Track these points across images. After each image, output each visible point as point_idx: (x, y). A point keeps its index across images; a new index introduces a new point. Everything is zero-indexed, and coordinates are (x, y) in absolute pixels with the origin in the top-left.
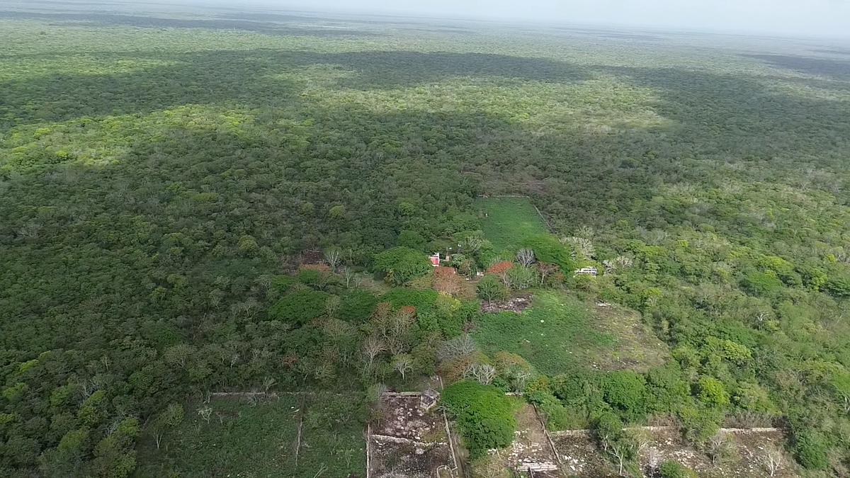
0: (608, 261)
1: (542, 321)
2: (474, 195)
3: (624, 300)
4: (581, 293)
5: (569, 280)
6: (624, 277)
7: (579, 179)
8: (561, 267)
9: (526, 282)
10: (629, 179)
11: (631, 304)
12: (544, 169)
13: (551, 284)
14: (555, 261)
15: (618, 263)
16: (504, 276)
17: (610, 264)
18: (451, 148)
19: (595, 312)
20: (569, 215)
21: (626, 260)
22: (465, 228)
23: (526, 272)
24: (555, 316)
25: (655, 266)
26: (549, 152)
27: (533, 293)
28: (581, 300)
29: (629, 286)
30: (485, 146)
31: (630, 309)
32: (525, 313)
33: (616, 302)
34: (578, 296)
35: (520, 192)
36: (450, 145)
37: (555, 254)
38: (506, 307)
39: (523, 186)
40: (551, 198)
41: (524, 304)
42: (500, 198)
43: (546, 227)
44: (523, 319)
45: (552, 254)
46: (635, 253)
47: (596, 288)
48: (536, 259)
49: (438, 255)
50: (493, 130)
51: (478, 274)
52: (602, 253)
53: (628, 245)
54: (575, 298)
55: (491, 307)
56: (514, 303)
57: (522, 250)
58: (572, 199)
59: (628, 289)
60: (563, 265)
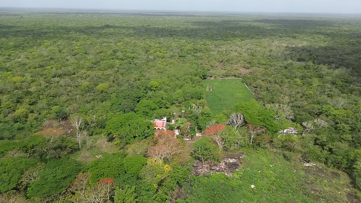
0: (306, 123)
1: (253, 186)
2: (204, 77)
3: (330, 161)
4: (287, 153)
5: (275, 140)
6: (324, 138)
7: (273, 68)
8: (268, 129)
9: (237, 143)
10: (305, 67)
11: (337, 165)
12: (250, 63)
13: (259, 144)
14: (262, 123)
15: (315, 125)
16: (217, 138)
17: (309, 125)
18: (195, 54)
19: (302, 173)
20: (269, 88)
21: (322, 122)
22: (192, 98)
23: (237, 134)
24: (266, 179)
25: (347, 127)
26: (253, 55)
27: (243, 153)
28: (288, 160)
29: (331, 147)
30: (215, 53)
31: (335, 170)
32: (235, 176)
33: (320, 161)
34: (285, 156)
35: (235, 76)
36: (195, 53)
37: (262, 117)
38: (218, 169)
39: (236, 73)
40: (255, 78)
41: (234, 165)
42: (222, 79)
43: (252, 97)
44: (234, 183)
45: (260, 118)
46: (327, 116)
47: (299, 148)
48: (246, 123)
49: (165, 119)
50: (221, 46)
51: (197, 135)
52: (299, 116)
53: (319, 109)
54: (282, 157)
55: (204, 169)
56: (226, 164)
57: (234, 115)
58: (269, 79)
59: (330, 150)
60: (269, 127)
